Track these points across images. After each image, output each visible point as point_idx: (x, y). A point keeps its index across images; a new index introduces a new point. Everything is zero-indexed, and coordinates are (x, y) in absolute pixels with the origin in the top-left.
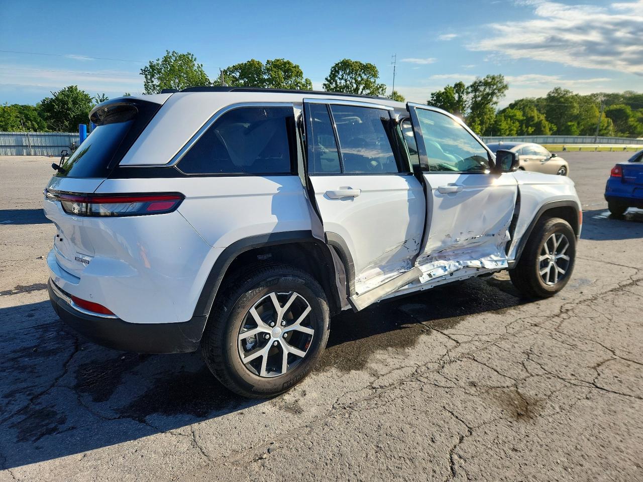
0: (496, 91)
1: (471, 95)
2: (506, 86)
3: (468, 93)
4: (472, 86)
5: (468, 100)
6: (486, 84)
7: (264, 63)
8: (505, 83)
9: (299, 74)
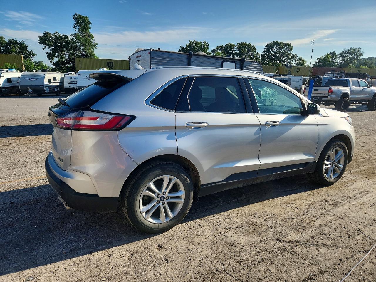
0: (355, 57)
1: (341, 59)
2: (362, 54)
3: (337, 58)
4: (340, 54)
5: (338, 61)
6: (349, 52)
7: (236, 45)
8: (361, 52)
9: (255, 50)
